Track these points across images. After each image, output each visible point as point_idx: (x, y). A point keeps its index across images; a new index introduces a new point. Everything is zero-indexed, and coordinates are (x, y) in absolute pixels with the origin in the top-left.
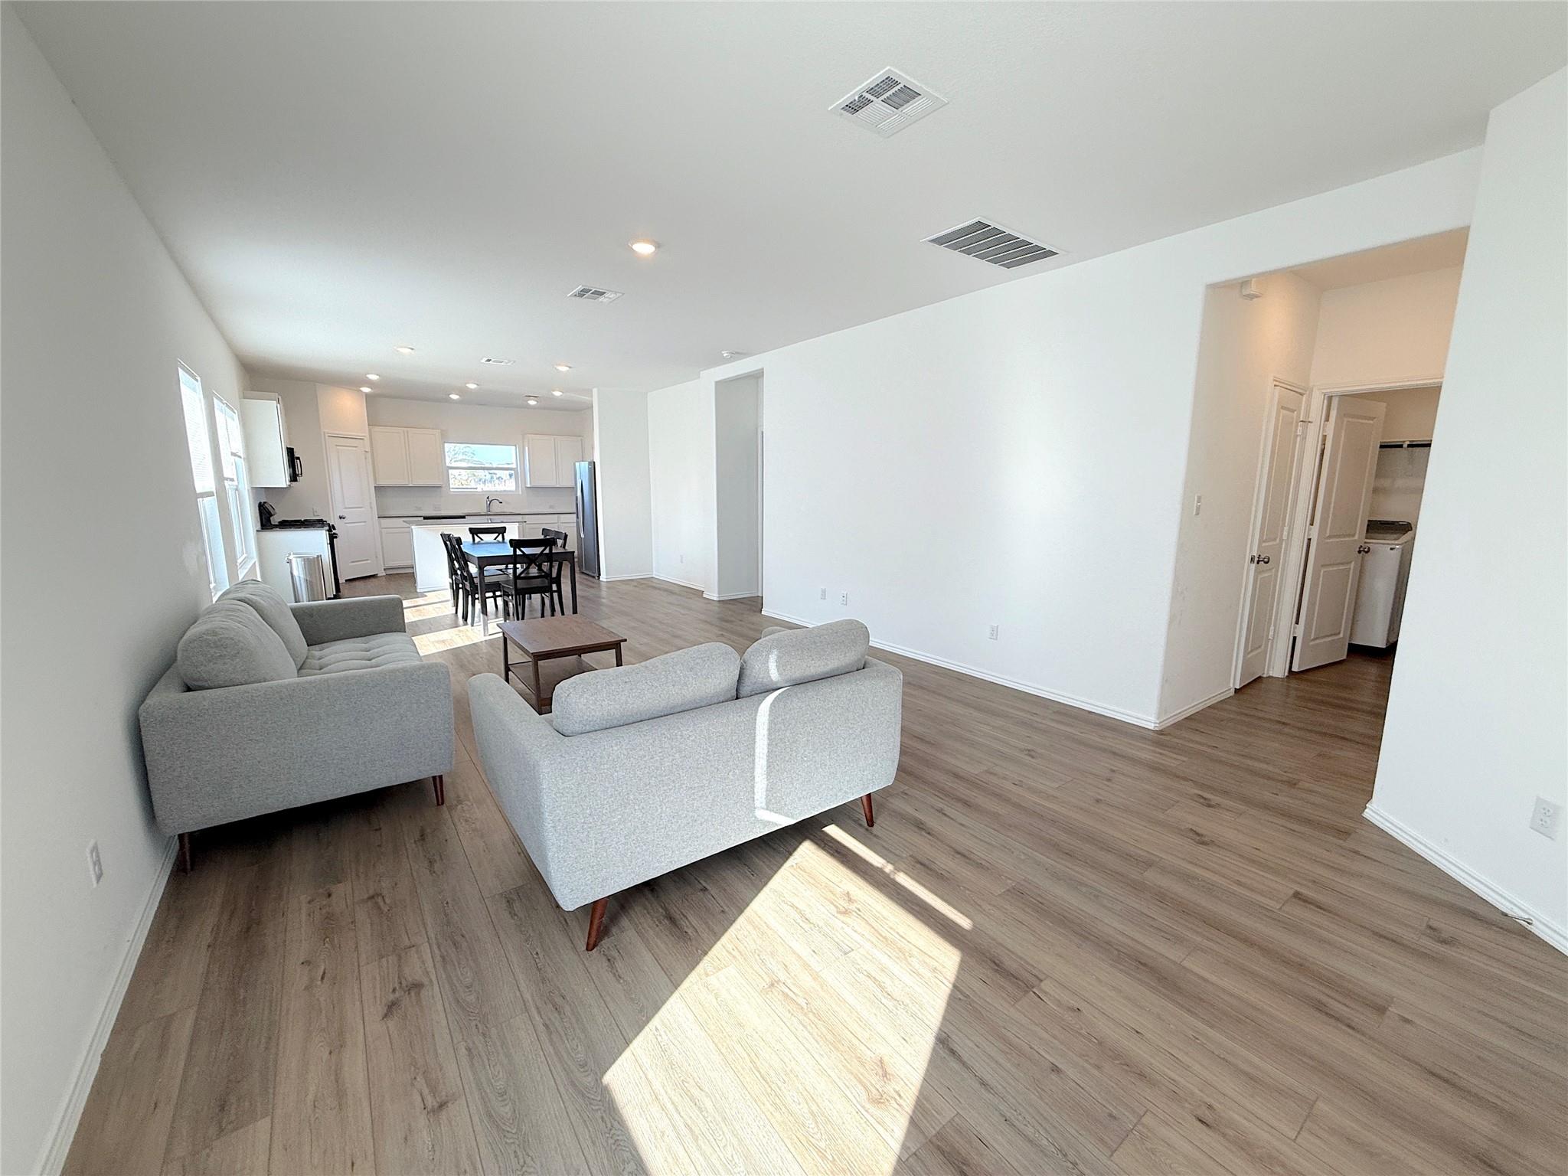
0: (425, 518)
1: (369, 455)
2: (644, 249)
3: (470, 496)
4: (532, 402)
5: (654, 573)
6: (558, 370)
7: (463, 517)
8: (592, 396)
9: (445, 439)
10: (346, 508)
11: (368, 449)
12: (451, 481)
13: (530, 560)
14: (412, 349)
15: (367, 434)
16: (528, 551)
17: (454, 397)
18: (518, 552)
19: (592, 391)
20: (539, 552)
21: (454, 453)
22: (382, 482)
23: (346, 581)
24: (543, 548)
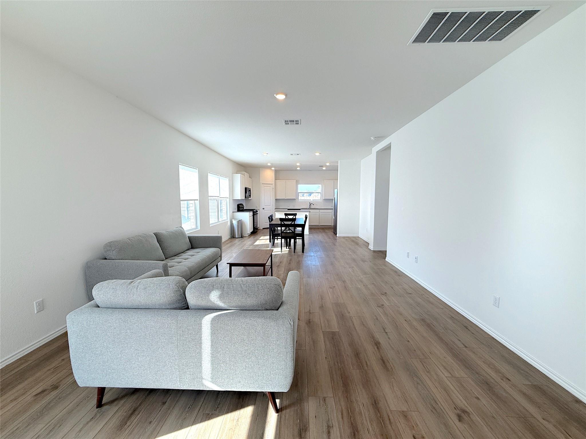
0: (288, 209)
1: (274, 189)
2: (281, 97)
3: (304, 202)
4: (324, 168)
5: (359, 235)
6: (315, 155)
7: (300, 209)
8: (338, 164)
9: (297, 183)
10: (265, 206)
11: (274, 187)
12: (299, 197)
13: (286, 226)
14: (267, 154)
15: (274, 183)
16: (286, 223)
17: (298, 169)
18: (282, 223)
19: (338, 162)
20: (290, 223)
21: (302, 188)
22: (278, 198)
23: (263, 228)
24: (292, 222)
